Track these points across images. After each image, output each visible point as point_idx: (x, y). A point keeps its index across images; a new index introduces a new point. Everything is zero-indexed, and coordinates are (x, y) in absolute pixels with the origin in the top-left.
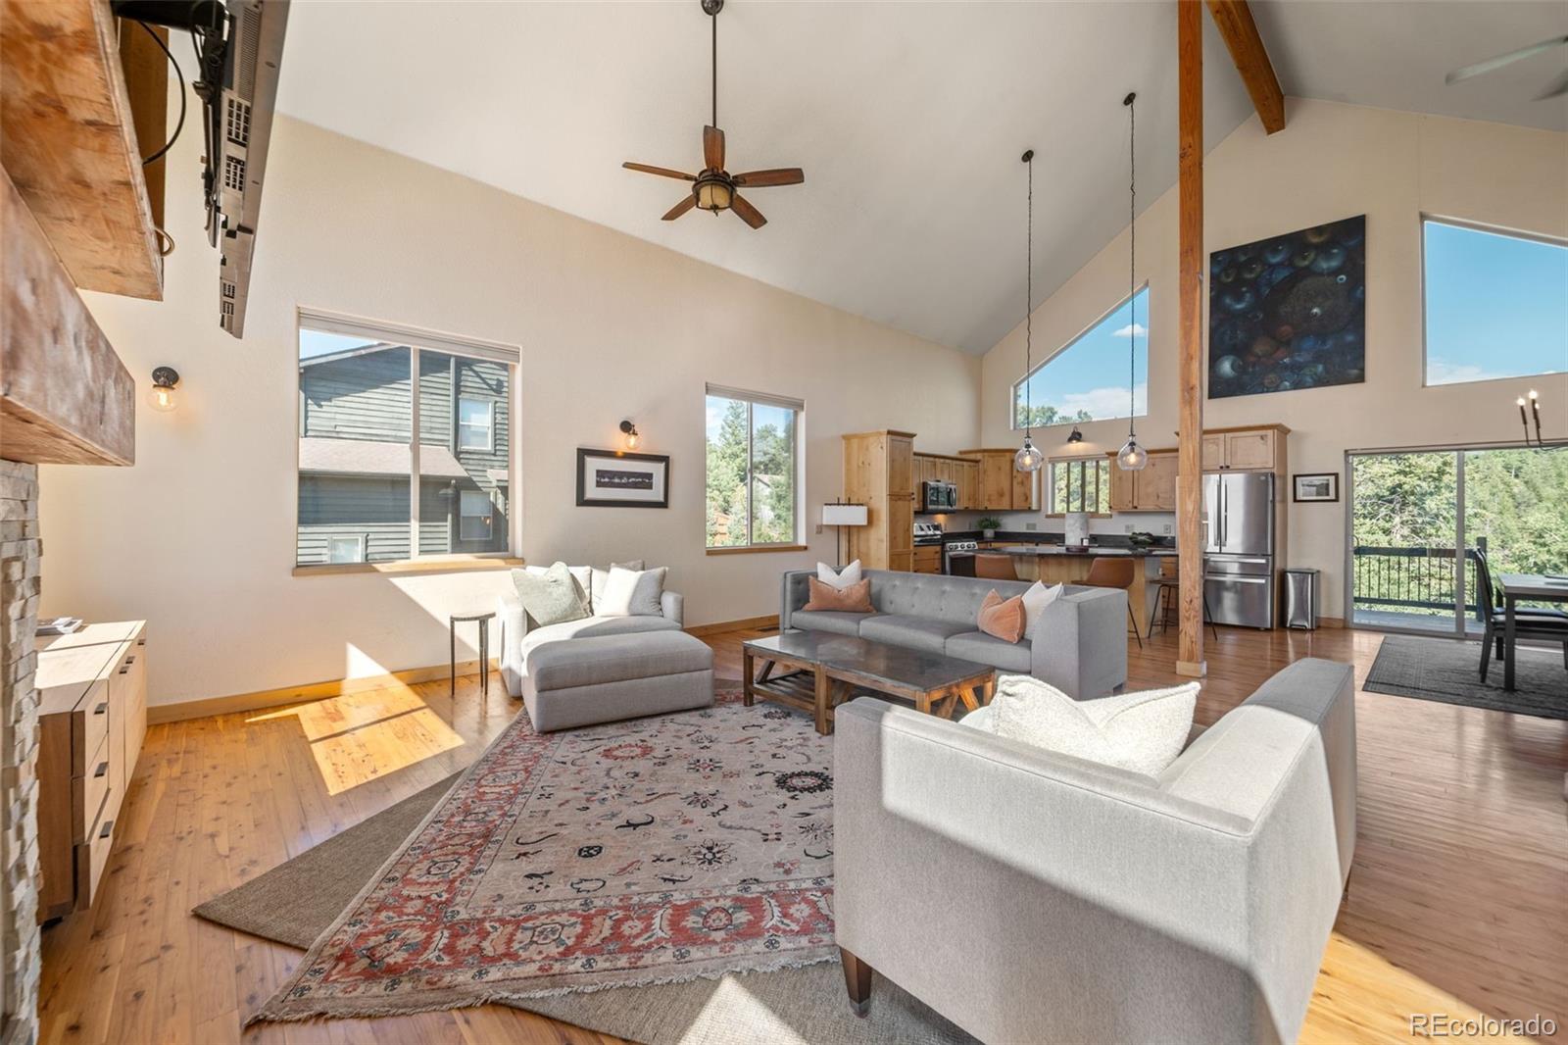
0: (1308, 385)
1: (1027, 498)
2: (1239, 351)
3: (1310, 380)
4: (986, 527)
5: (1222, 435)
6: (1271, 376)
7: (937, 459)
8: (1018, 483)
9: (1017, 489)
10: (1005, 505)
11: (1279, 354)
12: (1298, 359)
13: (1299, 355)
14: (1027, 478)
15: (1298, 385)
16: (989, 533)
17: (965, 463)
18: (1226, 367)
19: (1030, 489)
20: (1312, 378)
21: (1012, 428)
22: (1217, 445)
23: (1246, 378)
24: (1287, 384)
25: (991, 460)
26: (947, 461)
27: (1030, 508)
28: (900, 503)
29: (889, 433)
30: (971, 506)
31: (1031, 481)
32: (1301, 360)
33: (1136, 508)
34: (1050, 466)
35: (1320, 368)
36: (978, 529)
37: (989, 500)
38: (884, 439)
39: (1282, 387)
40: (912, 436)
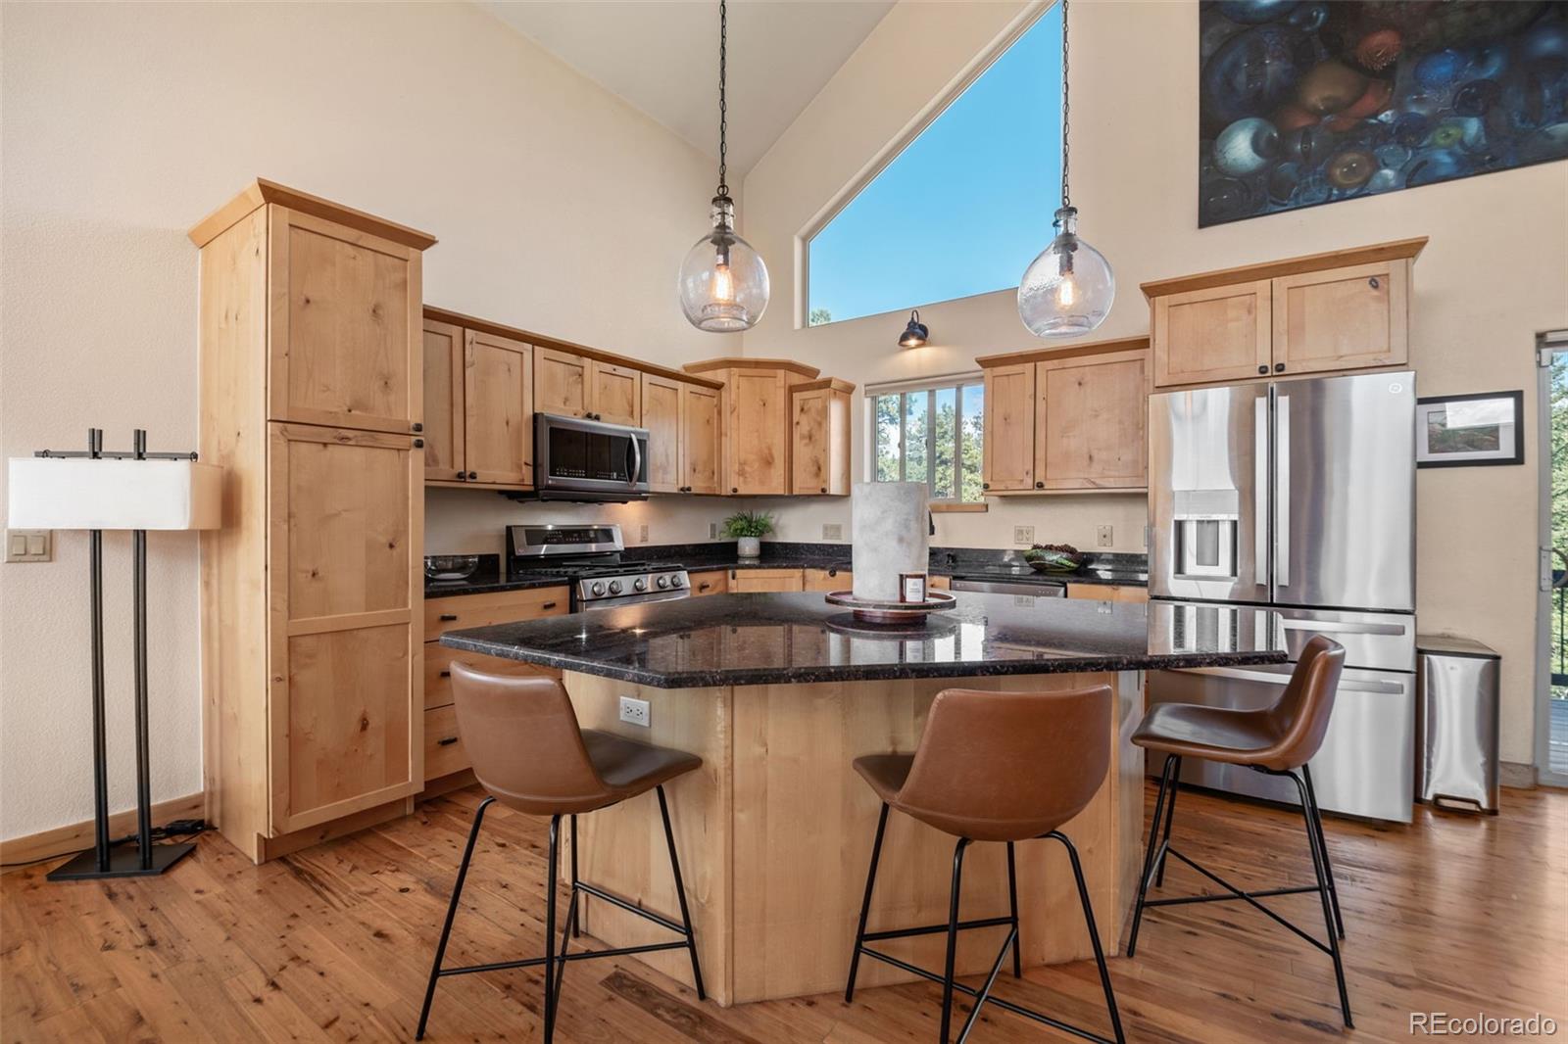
0: (1443, 172)
1: (819, 469)
2: (1269, 106)
3: (1447, 159)
4: (740, 533)
5: (1262, 285)
6: (1349, 157)
7: (587, 361)
8: (802, 437)
9: (801, 450)
10: (776, 486)
11: (1369, 102)
12: (1414, 109)
13: (1420, 101)
14: (820, 424)
15: (1417, 176)
16: (748, 546)
17: (680, 385)
18: (1241, 147)
19: (826, 450)
20: (1451, 154)
21: (797, 324)
22: (1250, 310)
23: (1287, 168)
24: (1389, 173)
25: (743, 382)
26: (622, 370)
27: (823, 490)
28: (338, 453)
29: (272, 194)
30: (698, 486)
31: (827, 433)
32: (1423, 112)
33: (1040, 486)
34: (867, 402)
35: (1473, 126)
36: (725, 539)
37: (741, 473)
38: (261, 219)
39: (1377, 182)
40: (424, 242)
